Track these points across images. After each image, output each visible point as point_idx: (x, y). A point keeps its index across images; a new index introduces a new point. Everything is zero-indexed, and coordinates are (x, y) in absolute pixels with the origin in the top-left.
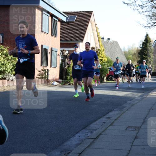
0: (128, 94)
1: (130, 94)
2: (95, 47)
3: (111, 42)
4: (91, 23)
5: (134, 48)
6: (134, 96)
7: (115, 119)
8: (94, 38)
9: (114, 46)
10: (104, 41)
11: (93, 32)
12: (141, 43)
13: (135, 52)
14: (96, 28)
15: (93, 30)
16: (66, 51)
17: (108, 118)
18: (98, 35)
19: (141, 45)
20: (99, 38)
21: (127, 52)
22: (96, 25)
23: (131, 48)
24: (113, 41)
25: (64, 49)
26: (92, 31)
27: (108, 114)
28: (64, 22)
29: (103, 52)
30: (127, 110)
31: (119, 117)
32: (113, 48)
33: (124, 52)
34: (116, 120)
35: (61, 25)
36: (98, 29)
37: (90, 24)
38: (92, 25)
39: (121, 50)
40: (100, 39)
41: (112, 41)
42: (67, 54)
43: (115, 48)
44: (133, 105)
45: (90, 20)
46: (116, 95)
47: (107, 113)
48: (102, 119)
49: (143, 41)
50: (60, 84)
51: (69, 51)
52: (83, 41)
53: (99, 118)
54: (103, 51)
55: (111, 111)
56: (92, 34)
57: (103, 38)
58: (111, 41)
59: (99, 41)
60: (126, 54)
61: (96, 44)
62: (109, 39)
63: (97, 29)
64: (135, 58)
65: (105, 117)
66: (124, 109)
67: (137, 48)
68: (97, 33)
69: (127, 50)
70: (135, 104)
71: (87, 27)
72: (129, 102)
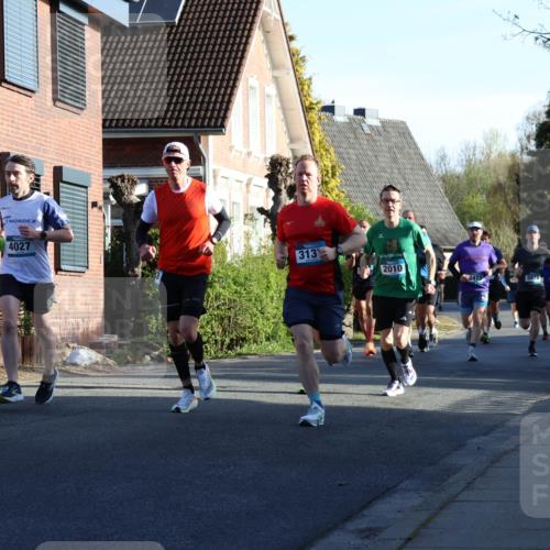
0: (472, 402)
1: (482, 397)
2: (287, 154)
3: (370, 127)
4: (266, 33)
5: (493, 156)
6: (501, 410)
7: (407, 536)
8: (284, 109)
9: (390, 148)
10: (335, 124)
11: (276, 79)
12: (533, 129)
13: (503, 179)
14: (292, 55)
15: (274, 66)
16: (134, 183)
17: (370, 533)
18: (300, 91)
19: (528, 138)
20: (307, 109)
21: (458, 177)
22: (291, 38)
23: (479, 156)
24: (384, 123)
25: (127, 172)
26: (269, 74)
27: (366, 512)
28: (122, 27)
29: (333, 183)
30: (469, 486)
31: (424, 525)
32: (384, 160)
33: (444, 179)
34: (409, 539)
35: (104, 43)
36: (303, 59)
37: (257, 36)
38: (267, 42)
39: (426, 168)
40: (314, 115)
41: (376, 123)
42: (143, 198)
43: (395, 160)
44: (496, 459)
45: (260, 14)
46: (410, 406)
47: (364, 507)
48: (337, 538)
49: (543, 118)
50: (111, 362)
51: (152, 183)
52: (223, 126)
53: (324, 532)
54: (334, 175)
55: (387, 491)
56: (271, 90)
57: (330, 109)
58: (371, 120)
59: (309, 124)
60: (456, 190)
61: (292, 140)
62: (360, 112)
63: (296, 60)
64: (501, 206)
65: (351, 526)
66: (451, 480)
67: (513, 155)
68: (300, 83)
69: (459, 170)
70: (506, 453)
71: (244, 51)
72: (475, 440)
